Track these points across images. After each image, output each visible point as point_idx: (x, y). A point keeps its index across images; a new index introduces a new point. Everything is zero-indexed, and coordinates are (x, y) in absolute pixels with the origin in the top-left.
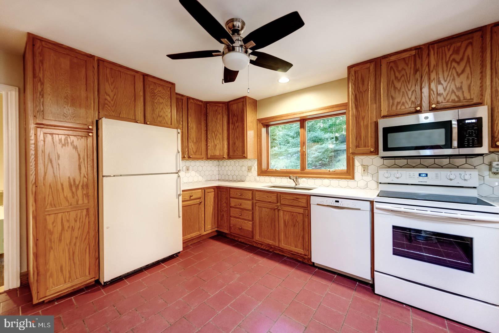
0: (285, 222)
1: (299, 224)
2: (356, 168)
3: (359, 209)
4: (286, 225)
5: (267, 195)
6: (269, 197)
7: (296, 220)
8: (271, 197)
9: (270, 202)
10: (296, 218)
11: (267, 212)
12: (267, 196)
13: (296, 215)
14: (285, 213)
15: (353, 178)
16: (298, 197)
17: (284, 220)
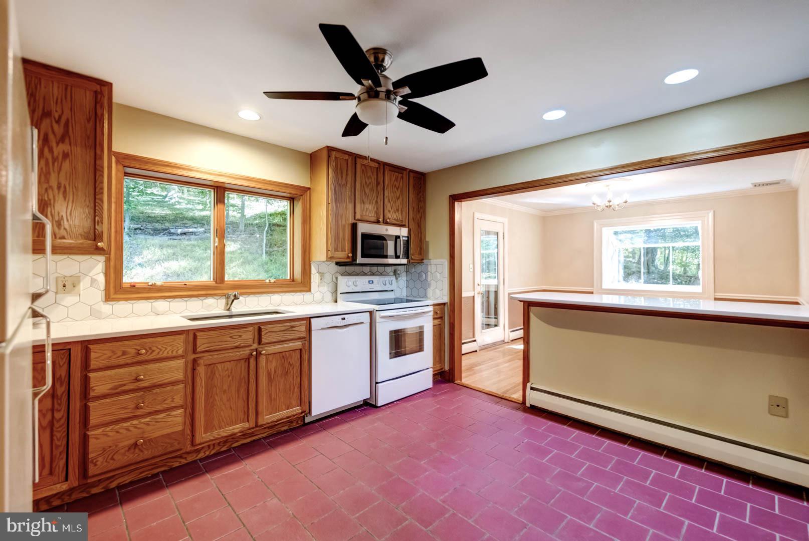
0: (269, 374)
1: (293, 368)
2: (312, 276)
3: (362, 323)
4: (271, 377)
5: (231, 335)
6: (234, 337)
7: (290, 362)
8: (240, 336)
9: (237, 347)
10: (290, 360)
11: (227, 370)
12: (231, 337)
13: (290, 354)
14: (270, 357)
15: (309, 290)
16: (292, 324)
17: (268, 371)
